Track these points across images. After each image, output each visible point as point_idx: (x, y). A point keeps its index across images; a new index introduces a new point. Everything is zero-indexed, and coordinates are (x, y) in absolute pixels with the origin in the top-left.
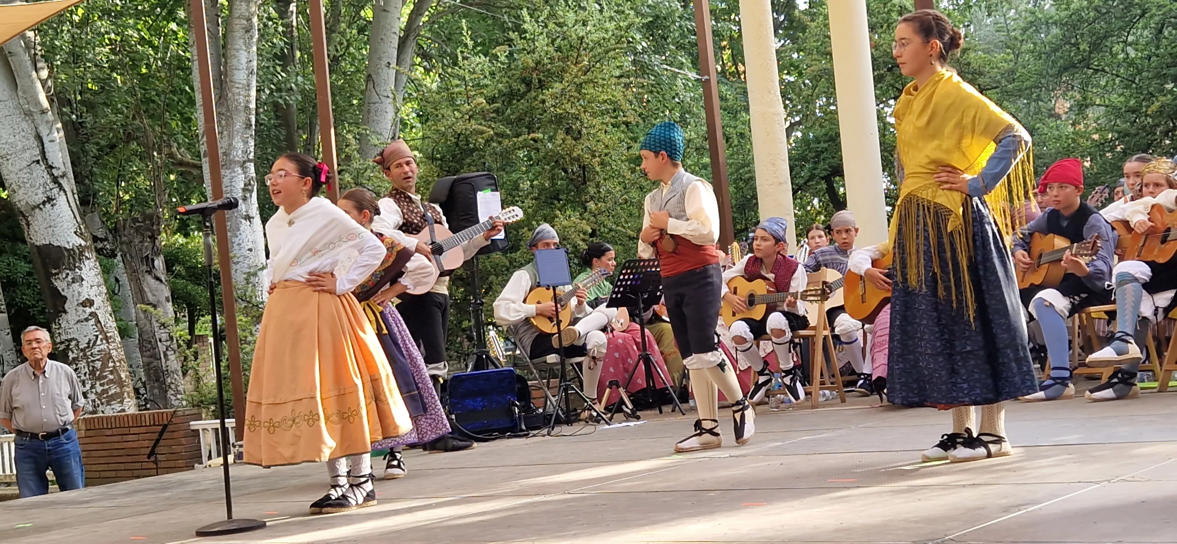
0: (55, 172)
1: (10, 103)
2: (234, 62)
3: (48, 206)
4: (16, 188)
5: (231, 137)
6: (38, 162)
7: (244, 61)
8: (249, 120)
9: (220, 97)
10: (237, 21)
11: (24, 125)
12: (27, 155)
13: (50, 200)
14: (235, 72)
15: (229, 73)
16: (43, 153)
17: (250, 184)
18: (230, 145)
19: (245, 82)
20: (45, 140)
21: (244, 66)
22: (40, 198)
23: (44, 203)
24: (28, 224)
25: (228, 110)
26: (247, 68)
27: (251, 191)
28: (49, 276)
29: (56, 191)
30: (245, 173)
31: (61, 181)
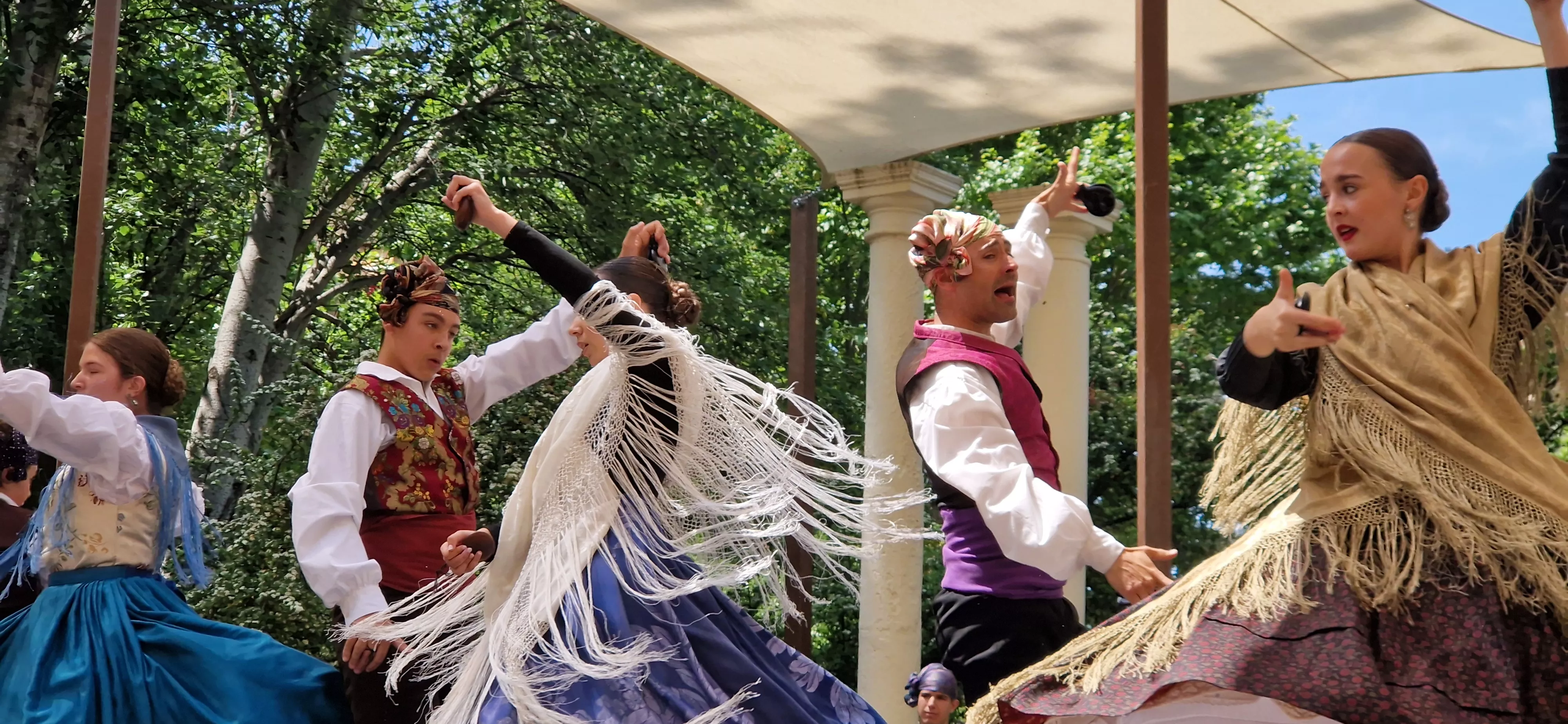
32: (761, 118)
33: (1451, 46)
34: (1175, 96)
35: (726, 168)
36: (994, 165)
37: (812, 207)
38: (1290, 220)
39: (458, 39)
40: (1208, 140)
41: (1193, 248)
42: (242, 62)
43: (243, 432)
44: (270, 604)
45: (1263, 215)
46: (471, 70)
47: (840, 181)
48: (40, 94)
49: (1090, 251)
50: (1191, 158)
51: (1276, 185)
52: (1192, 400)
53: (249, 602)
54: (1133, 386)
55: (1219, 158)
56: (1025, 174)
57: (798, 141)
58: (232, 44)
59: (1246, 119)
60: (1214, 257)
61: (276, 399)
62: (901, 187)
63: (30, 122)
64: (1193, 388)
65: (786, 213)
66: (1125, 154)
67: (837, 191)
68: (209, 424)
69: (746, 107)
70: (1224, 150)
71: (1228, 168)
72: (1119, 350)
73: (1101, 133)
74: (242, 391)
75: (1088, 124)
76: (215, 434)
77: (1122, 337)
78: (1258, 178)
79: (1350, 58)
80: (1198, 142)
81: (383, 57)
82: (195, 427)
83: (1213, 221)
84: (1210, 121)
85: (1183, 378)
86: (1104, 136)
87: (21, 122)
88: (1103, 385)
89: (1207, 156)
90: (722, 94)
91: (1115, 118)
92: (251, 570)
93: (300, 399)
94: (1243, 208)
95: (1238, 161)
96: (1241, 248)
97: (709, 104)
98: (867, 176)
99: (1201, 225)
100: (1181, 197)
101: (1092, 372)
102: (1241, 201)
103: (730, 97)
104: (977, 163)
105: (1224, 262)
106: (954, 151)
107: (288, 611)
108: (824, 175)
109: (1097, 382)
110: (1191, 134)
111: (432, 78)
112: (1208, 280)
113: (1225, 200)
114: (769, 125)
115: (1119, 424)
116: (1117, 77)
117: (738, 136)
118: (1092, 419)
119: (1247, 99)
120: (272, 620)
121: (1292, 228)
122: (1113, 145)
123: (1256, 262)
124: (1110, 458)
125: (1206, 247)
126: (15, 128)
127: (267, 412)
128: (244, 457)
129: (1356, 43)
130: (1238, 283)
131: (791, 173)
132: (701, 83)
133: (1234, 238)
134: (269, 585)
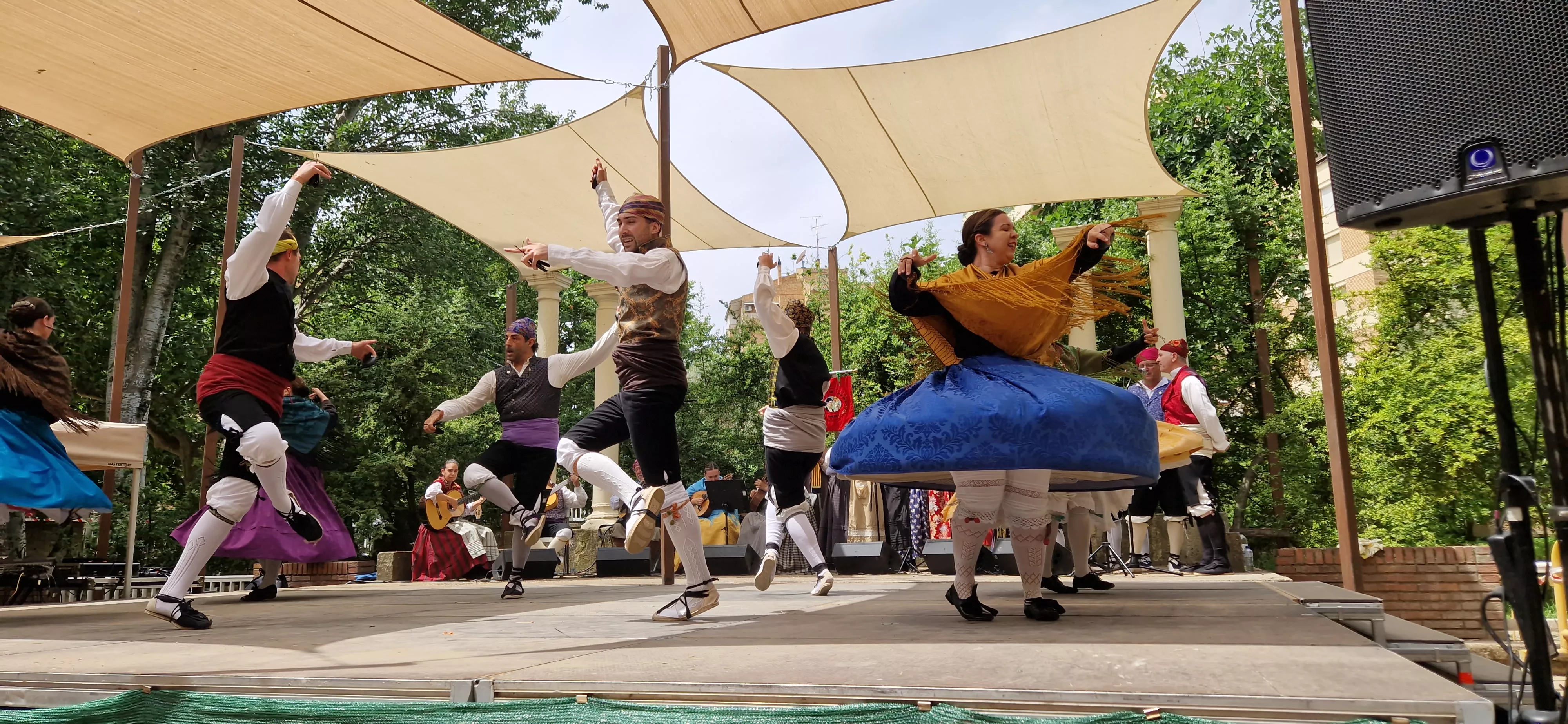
2: (151, 316)
5: (136, 369)
7: (158, 316)
8: (154, 359)
9: (132, 340)
10: (159, 287)
14: (150, 323)
15: (144, 323)
17: (145, 405)
18: (134, 374)
19: (156, 331)
21: (158, 319)
25: (137, 349)
26: (160, 322)
27: (145, 411)
30: (142, 397)
47: (527, 279)
48: (186, 232)
62: (550, 282)
63: (181, 243)
67: (525, 282)
87: (177, 243)
98: (538, 277)
126: (173, 246)
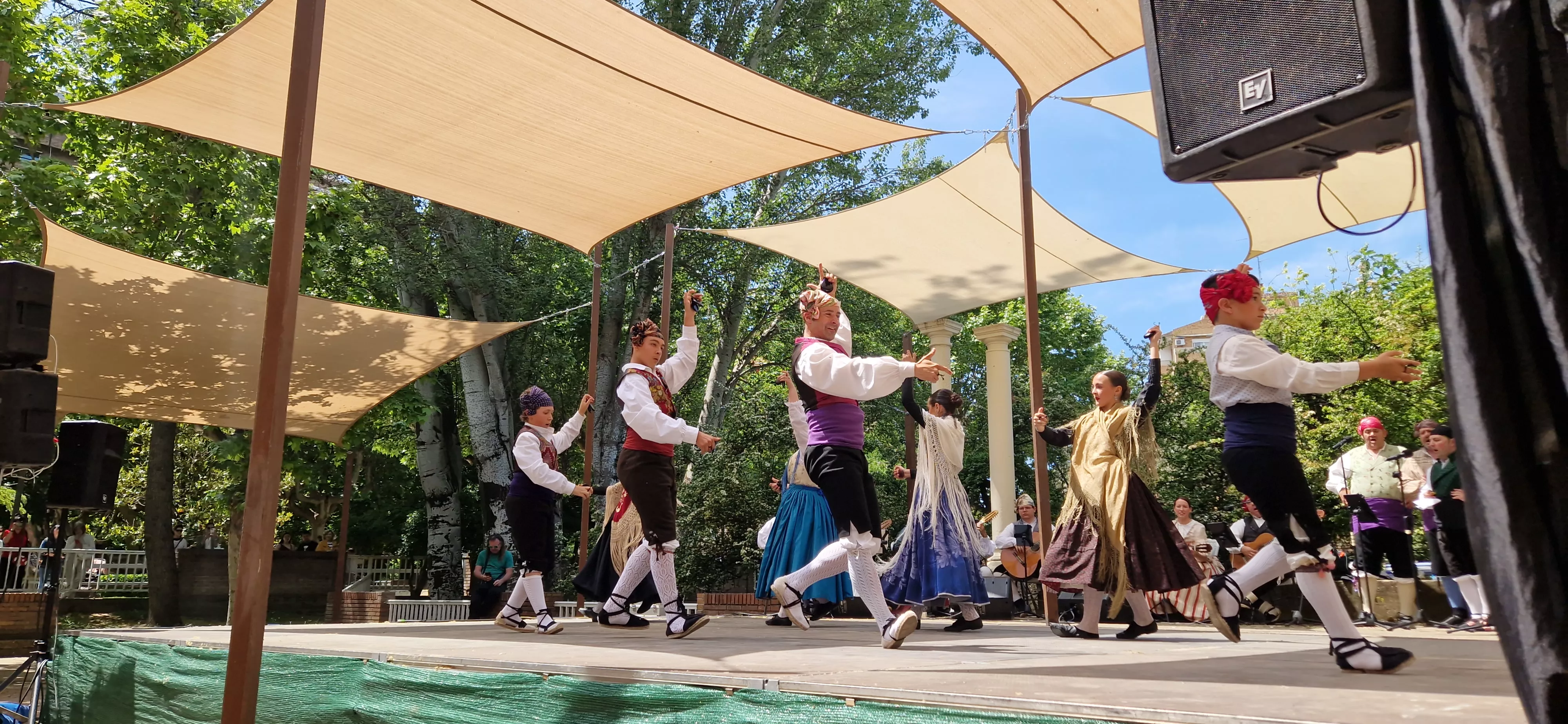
0: (503, 439)
1: (483, 394)
3: (495, 459)
4: (477, 445)
6: (493, 431)
11: (490, 408)
12: (488, 426)
13: (497, 455)
16: (498, 426)
20: (501, 418)
22: (491, 453)
23: (493, 457)
24: (481, 469)
28: (488, 503)
29: (501, 450)
31: (506, 444)
32: (890, 306)
33: (1140, 268)
34: (1039, 291)
35: (879, 324)
36: (972, 318)
37: (909, 336)
38: (1082, 333)
39: (785, 284)
40: (1051, 306)
41: (1047, 344)
42: (712, 295)
43: (716, 421)
44: (728, 481)
45: (1072, 331)
46: (789, 294)
47: (919, 327)
49: (1009, 347)
50: (1044, 312)
51: (1076, 320)
52: (1050, 398)
53: (720, 481)
54: (1028, 395)
55: (1055, 312)
56: (984, 321)
57: (904, 313)
58: (708, 289)
59: (1064, 297)
60: (1055, 347)
61: (727, 410)
62: (941, 328)
64: (1050, 394)
65: (901, 339)
66: (1020, 312)
67: (918, 330)
68: (704, 419)
69: (885, 302)
70: (1057, 308)
71: (1058, 315)
72: (1022, 382)
73: (1011, 305)
74: (715, 407)
75: (1006, 302)
76: (707, 423)
77: (1023, 377)
78: (1069, 318)
79: (1102, 274)
80: (1047, 306)
81: (760, 291)
82: (700, 421)
83: (1053, 334)
84: (1051, 298)
85: (1046, 391)
86: (1012, 306)
88: (1017, 394)
89: (1050, 311)
90: (876, 298)
91: (1016, 300)
92: (721, 469)
93: (735, 409)
94: (1065, 329)
95: (1062, 312)
96: (1064, 343)
97: (872, 302)
98: (928, 325)
99: (1049, 336)
100: (1041, 326)
101: (1013, 389)
102: (1064, 327)
103: (879, 299)
104: (967, 318)
105: (1058, 349)
106: (958, 315)
107: (734, 484)
108: (913, 325)
109: (1014, 393)
110: (1044, 303)
111: (776, 297)
112: (1053, 355)
113: (1057, 326)
114: (894, 308)
115: (1023, 408)
116: (1019, 285)
117: (882, 313)
118: (1013, 406)
119: (1063, 291)
120: (728, 487)
121: (1083, 335)
122: (1015, 310)
123: (1070, 348)
124: (1020, 420)
125: (1052, 344)
127: (724, 415)
128: (717, 430)
129: (1104, 269)
130: (1064, 356)
131: (902, 325)
132: (869, 295)
133: (1062, 340)
134: (727, 475)
